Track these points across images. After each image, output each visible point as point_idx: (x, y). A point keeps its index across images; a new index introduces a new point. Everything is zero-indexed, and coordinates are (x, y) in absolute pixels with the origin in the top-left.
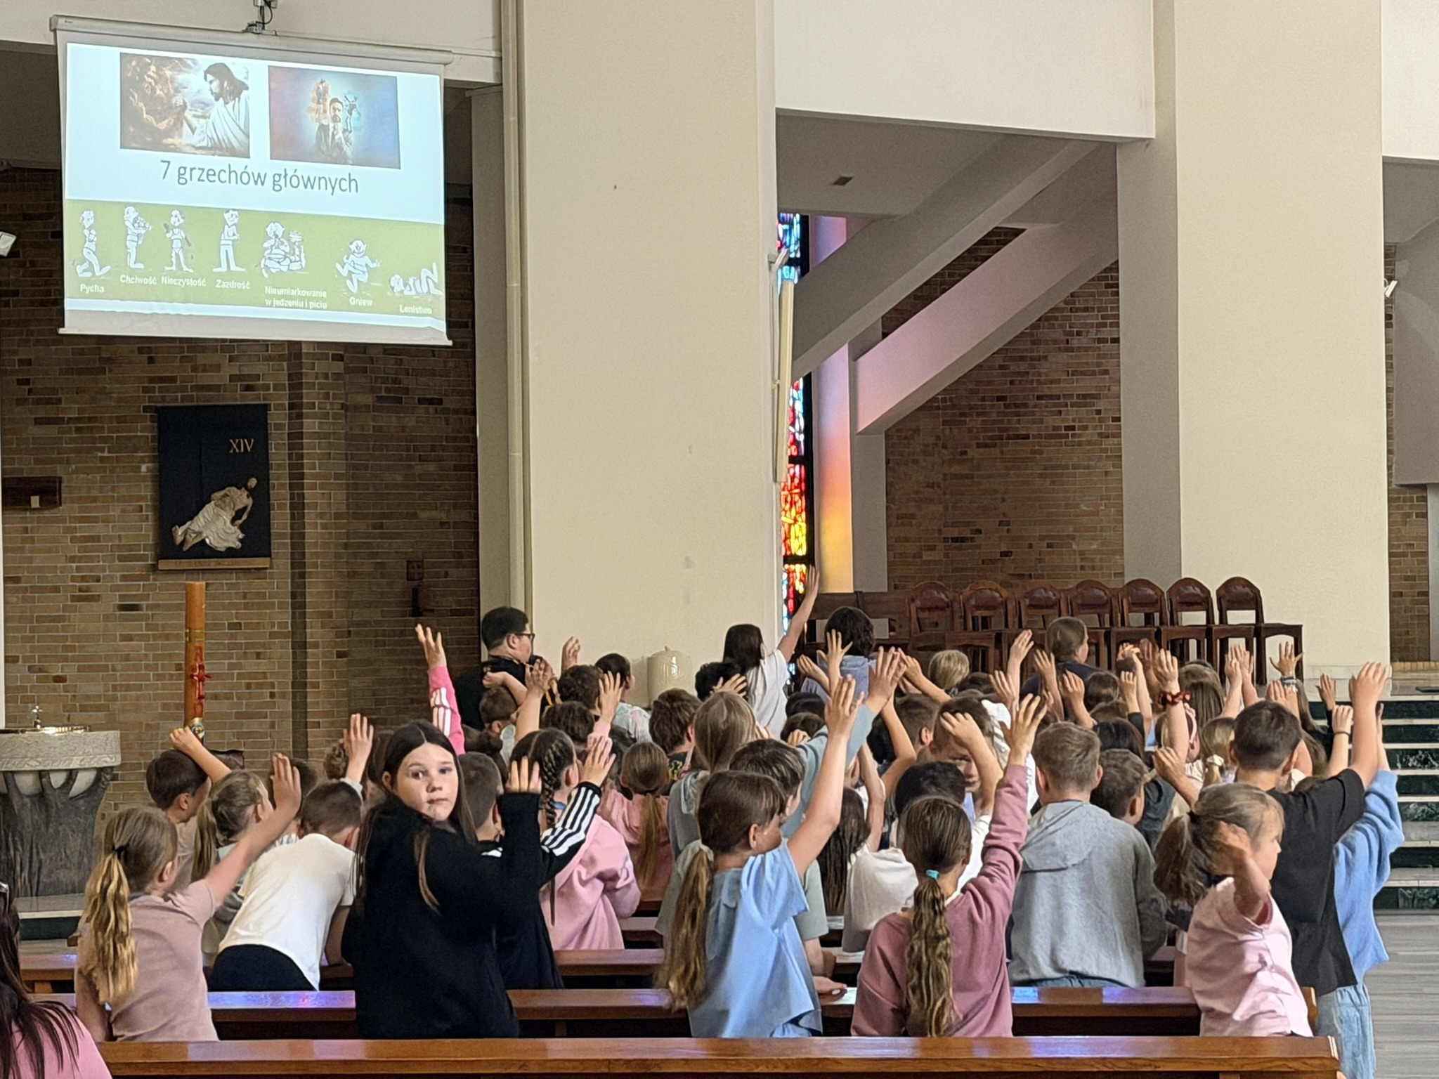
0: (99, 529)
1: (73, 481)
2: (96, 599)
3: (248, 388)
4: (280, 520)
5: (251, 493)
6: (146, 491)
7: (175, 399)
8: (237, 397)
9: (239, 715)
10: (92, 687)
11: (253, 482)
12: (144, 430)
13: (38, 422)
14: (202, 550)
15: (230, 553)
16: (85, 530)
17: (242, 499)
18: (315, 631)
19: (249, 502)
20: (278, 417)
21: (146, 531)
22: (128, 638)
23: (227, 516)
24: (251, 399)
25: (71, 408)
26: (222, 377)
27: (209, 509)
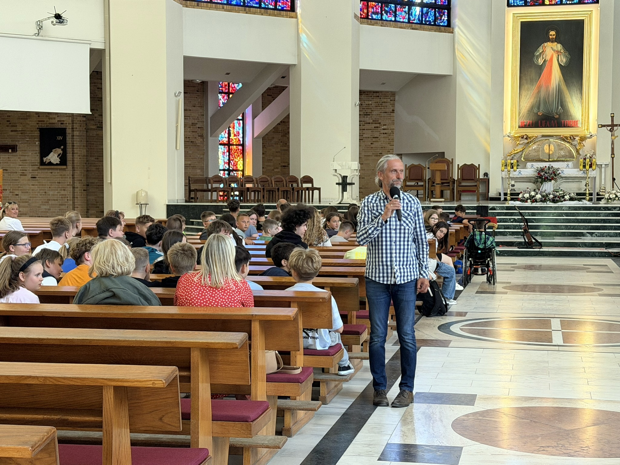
0: (26, 158)
1: (21, 146)
2: (26, 175)
3: (62, 124)
4: (69, 156)
5: (62, 150)
6: (38, 149)
7: (44, 126)
8: (60, 126)
9: (60, 205)
10: (24, 197)
11: (62, 147)
12: (37, 134)
13: (12, 131)
14: (50, 164)
15: (57, 164)
16: (22, 158)
17: (60, 151)
18: (77, 184)
19: (62, 152)
20: (69, 131)
21: (38, 159)
22: (33, 185)
23: (56, 155)
24: (63, 126)
25: (19, 128)
26: (55, 121)
27: (52, 154)
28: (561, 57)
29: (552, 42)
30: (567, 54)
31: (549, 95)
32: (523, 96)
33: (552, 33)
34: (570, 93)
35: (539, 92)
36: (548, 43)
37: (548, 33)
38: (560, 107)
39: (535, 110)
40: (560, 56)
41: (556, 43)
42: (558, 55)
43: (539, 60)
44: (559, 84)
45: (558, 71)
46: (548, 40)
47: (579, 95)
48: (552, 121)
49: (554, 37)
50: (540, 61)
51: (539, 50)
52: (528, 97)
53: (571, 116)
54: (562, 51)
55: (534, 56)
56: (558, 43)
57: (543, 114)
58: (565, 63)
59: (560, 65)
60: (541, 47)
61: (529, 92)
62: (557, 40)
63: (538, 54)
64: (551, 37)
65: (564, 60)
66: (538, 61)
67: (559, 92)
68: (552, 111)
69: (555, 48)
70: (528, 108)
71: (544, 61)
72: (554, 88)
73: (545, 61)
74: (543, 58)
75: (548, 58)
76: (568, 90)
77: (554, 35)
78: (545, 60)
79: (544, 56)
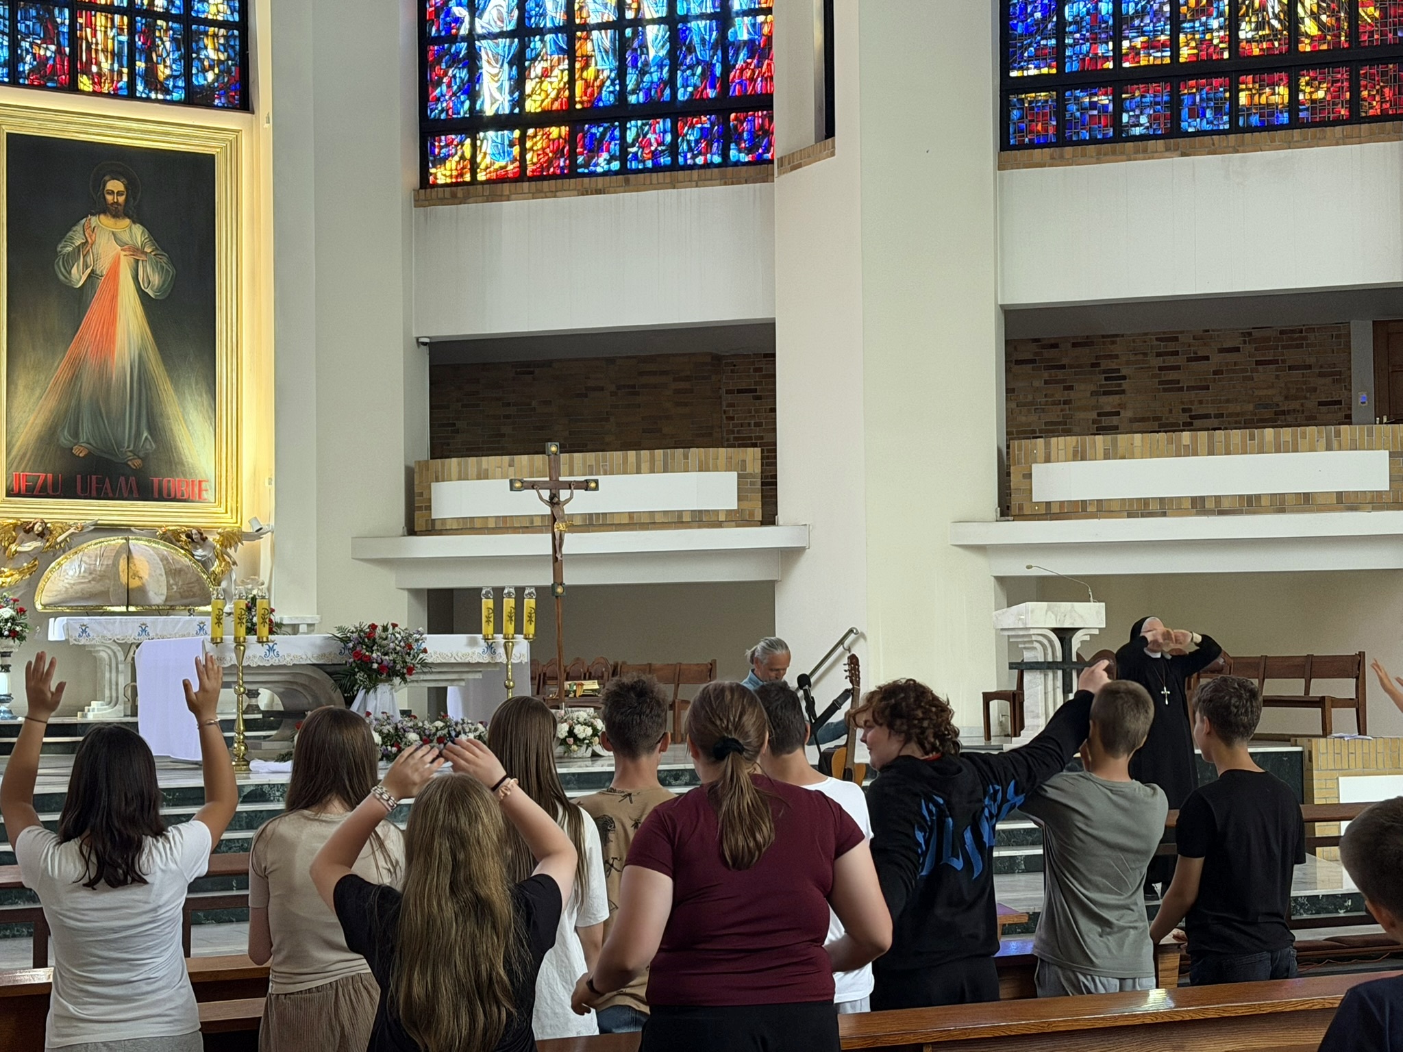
28: (145, 268)
29: (116, 216)
30: (165, 259)
31: (108, 390)
32: (21, 388)
33: (115, 185)
34: (176, 390)
35: (75, 378)
36: (102, 217)
37: (100, 185)
38: (145, 434)
39: (65, 438)
40: (140, 263)
41: (127, 221)
42: (137, 261)
43: (74, 270)
44: (140, 356)
45: (135, 313)
46: (103, 208)
47: (205, 399)
48: (122, 479)
49: (121, 199)
50: (78, 276)
51: (72, 238)
52: (38, 392)
53: (183, 464)
54: (149, 250)
55: (56, 254)
56: (134, 222)
57: (89, 454)
58: (159, 290)
59: (143, 295)
60: (79, 228)
61: (42, 377)
62: (131, 211)
63: (70, 249)
64: (109, 198)
65: (156, 280)
66: (70, 273)
67: (143, 381)
68: (119, 445)
69: (125, 237)
70: (37, 430)
71: (89, 276)
72: (124, 368)
73: (93, 276)
74: (86, 266)
75: (103, 267)
76: (171, 378)
77: (119, 194)
78: (93, 271)
79: (90, 260)
